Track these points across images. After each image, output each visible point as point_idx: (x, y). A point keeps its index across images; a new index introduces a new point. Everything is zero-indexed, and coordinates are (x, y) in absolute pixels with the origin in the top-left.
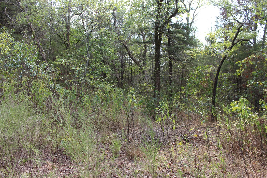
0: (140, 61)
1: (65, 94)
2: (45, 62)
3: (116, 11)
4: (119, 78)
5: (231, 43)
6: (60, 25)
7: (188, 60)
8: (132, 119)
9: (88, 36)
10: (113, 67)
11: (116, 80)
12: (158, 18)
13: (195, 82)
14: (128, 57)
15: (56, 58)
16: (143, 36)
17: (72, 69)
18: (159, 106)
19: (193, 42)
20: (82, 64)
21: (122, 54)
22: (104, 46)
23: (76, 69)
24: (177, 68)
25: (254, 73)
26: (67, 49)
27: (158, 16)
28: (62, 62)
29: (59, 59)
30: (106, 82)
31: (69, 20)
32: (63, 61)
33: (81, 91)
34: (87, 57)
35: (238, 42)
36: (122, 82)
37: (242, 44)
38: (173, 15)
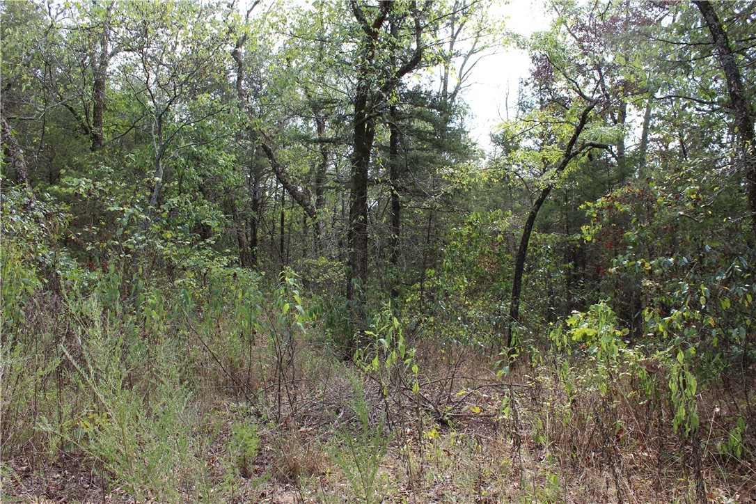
0: (308, 193)
1: (86, 284)
2: (25, 186)
3: (243, 47)
4: (247, 240)
5: (563, 152)
6: (74, 76)
7: (446, 194)
8: (290, 363)
9: (160, 116)
10: (229, 207)
11: (237, 245)
12: (366, 73)
13: (464, 257)
14: (272, 181)
15: (59, 176)
16: (319, 123)
17: (108, 209)
18: (374, 326)
19: (458, 145)
20: (138, 195)
21: (257, 173)
22: (208, 148)
23: (121, 209)
24: (413, 216)
25: (628, 236)
26: (93, 149)
27: (367, 68)
28: (78, 188)
29: (70, 178)
30: (209, 251)
31: (104, 64)
32: (82, 184)
33: (135, 276)
34: (155, 177)
35: (581, 150)
36: (253, 253)
37: (590, 156)
38: (408, 68)
